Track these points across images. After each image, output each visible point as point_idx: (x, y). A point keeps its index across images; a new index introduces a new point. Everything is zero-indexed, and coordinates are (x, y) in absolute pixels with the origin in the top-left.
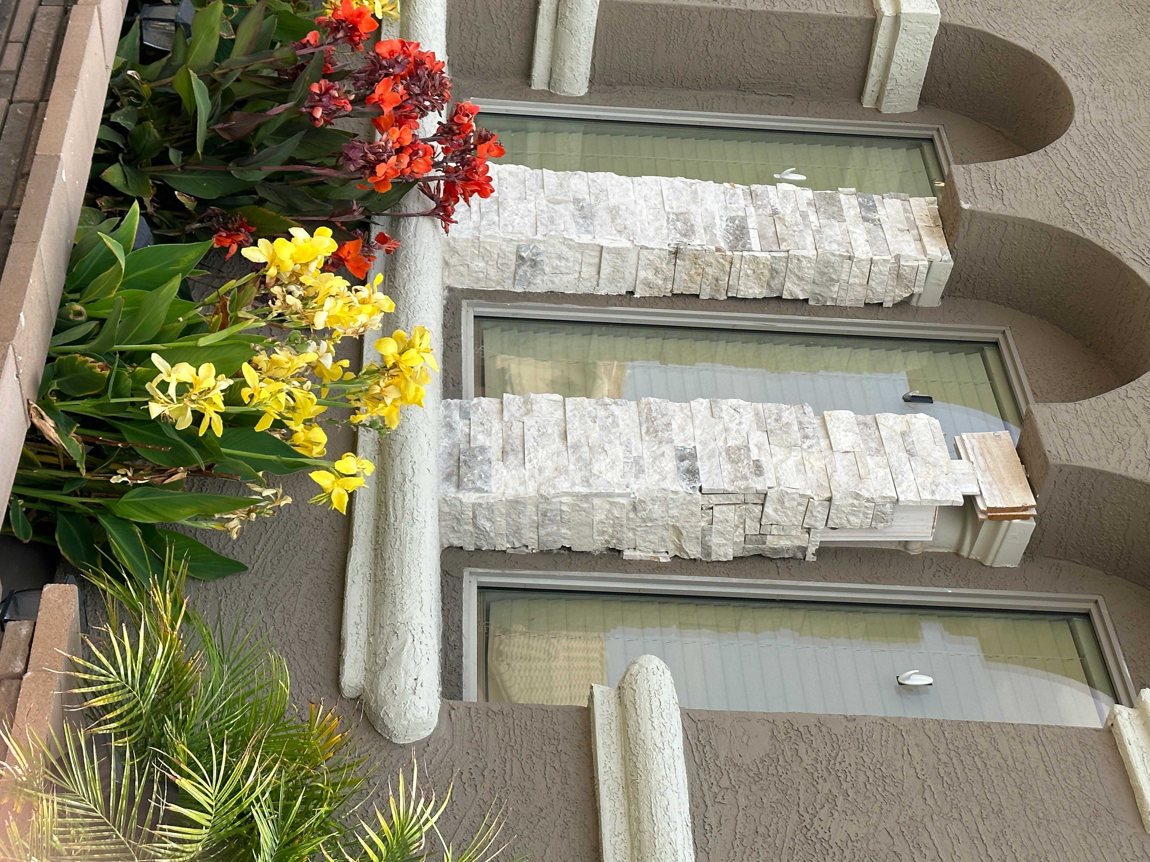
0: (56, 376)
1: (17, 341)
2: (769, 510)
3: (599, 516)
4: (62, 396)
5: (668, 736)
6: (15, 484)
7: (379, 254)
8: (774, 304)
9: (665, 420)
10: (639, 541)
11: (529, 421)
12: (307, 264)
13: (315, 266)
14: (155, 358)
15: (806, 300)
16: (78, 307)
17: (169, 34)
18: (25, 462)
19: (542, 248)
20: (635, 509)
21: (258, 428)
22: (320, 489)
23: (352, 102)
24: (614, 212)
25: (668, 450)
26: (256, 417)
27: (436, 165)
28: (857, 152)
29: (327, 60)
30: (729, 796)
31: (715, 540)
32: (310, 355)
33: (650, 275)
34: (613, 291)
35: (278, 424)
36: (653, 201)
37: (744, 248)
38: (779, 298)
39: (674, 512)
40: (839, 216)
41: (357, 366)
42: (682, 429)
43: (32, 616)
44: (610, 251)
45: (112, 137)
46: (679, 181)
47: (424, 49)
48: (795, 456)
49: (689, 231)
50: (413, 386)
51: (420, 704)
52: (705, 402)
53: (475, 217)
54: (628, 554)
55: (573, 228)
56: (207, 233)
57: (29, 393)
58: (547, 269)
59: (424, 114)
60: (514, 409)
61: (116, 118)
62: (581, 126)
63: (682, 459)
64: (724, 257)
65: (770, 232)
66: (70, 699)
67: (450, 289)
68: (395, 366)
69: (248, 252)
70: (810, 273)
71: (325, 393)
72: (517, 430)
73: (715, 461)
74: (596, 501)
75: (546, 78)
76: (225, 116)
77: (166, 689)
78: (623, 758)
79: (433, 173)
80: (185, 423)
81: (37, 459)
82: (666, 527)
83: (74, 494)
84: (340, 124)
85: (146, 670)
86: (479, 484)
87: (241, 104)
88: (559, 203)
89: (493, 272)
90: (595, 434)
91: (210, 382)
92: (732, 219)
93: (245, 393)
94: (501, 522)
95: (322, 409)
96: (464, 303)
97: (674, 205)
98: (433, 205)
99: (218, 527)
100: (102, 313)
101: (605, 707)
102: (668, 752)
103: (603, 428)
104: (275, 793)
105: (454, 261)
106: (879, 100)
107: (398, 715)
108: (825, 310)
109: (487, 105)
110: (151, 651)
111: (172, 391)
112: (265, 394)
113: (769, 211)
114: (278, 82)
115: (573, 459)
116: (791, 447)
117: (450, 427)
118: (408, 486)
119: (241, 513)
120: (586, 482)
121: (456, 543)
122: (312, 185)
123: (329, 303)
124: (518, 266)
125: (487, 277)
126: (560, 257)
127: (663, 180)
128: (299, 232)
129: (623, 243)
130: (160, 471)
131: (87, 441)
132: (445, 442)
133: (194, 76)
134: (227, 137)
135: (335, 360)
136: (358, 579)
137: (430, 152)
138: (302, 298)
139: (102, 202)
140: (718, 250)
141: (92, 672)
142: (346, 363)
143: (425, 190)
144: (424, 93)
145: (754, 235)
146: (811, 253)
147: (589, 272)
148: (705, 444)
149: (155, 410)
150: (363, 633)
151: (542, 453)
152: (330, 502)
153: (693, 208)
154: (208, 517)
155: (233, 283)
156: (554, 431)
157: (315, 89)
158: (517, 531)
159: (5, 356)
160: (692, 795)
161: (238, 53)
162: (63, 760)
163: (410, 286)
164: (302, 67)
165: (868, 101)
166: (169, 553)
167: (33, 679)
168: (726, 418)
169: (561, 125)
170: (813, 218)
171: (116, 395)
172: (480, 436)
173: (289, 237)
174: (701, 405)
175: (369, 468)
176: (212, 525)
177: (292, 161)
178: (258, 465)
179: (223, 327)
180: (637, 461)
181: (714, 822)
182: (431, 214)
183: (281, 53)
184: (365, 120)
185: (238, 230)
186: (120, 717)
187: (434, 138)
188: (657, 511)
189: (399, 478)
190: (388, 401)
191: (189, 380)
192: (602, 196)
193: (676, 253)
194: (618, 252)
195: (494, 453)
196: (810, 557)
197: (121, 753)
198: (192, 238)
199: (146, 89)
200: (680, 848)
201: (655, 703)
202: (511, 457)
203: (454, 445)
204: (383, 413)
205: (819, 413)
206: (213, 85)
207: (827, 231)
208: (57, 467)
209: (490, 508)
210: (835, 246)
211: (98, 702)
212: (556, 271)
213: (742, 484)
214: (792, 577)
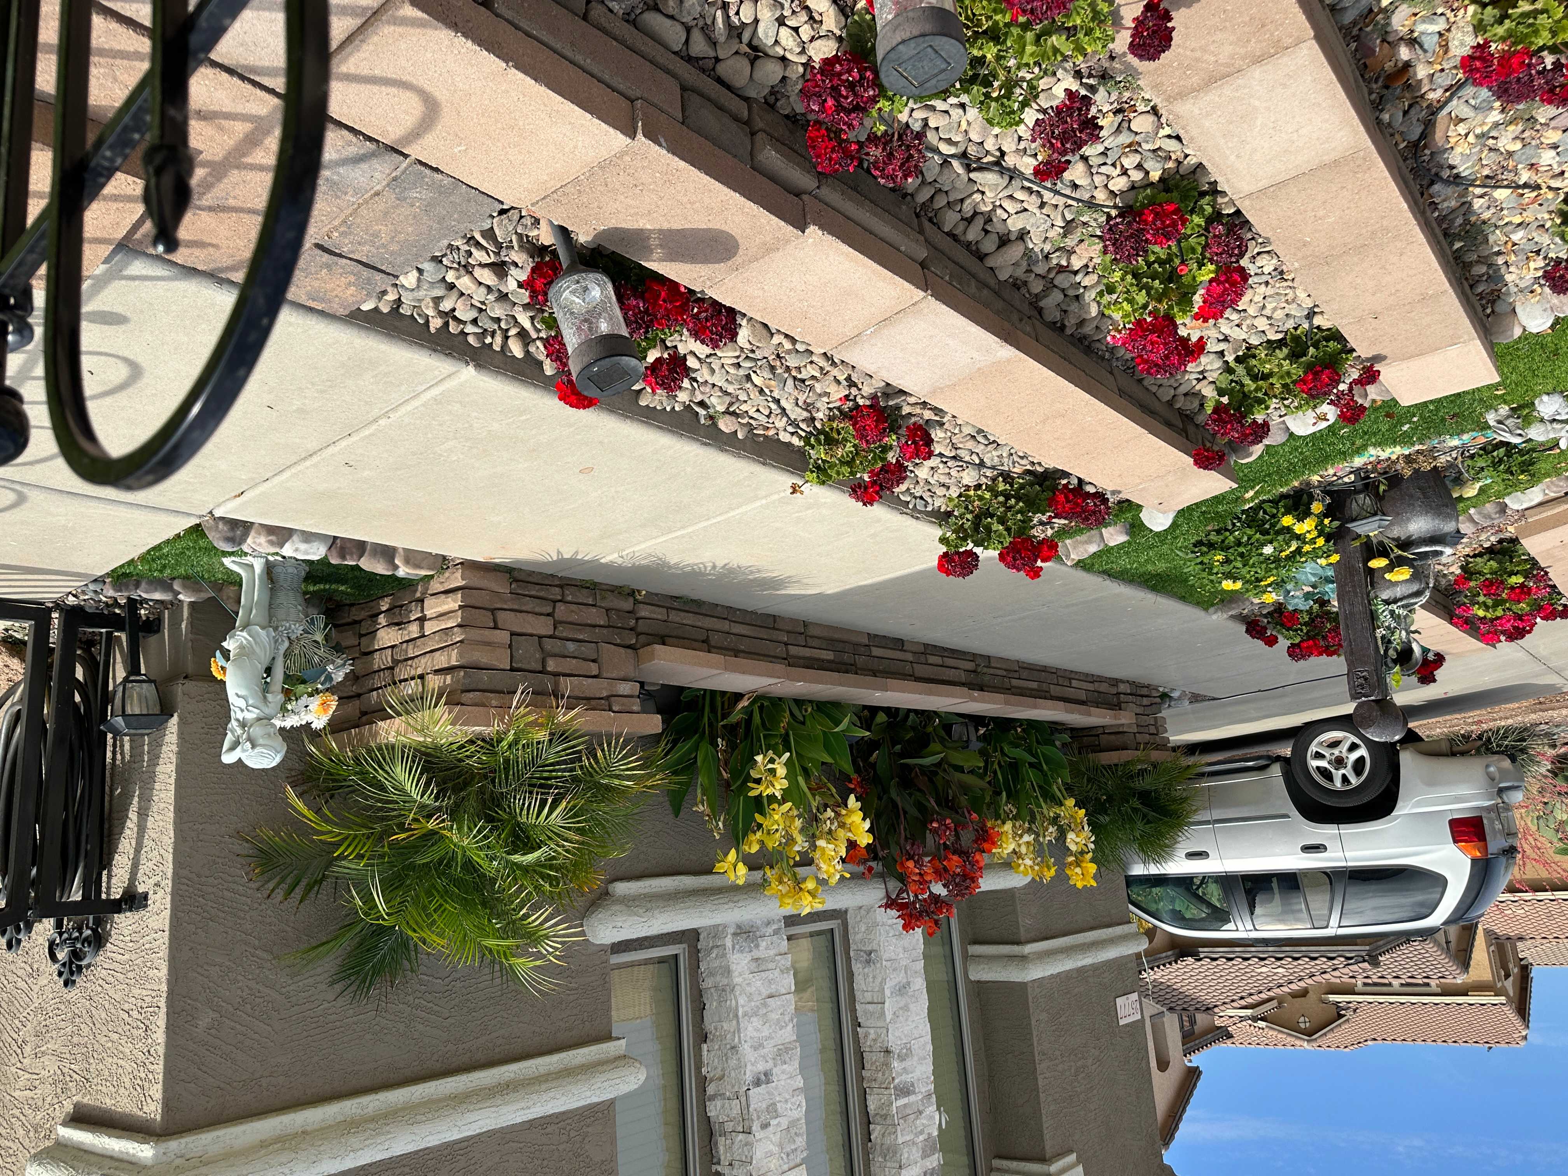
0: (772, 704)
1: (788, 683)
2: (741, 1137)
3: (726, 1026)
4: (761, 708)
5: (598, 1092)
6: (711, 691)
7: (861, 869)
8: (865, 1120)
9: (787, 1059)
10: (713, 1053)
11: (777, 972)
12: (850, 831)
13: (850, 835)
14: (788, 754)
15: (870, 1140)
16: (809, 710)
17: (960, 738)
18: (723, 693)
19: (878, 965)
20: (733, 1048)
21: (756, 815)
22: (726, 855)
23: (944, 843)
24: (906, 1008)
25: (770, 1065)
26: (762, 813)
27: (916, 896)
28: (965, 1160)
29: (964, 827)
30: (564, 1138)
31: (719, 1103)
32: (799, 839)
33: (872, 1036)
34: (859, 1014)
35: (760, 826)
36: (915, 1032)
37: (897, 1095)
38: (869, 1123)
39: (733, 1074)
40: (925, 1156)
41: (797, 864)
42: (783, 1072)
43: (644, 711)
44: (883, 1009)
45: (901, 714)
46: (930, 1047)
47: (980, 880)
48: (775, 1150)
49: (902, 1058)
50: (790, 901)
51: (607, 932)
52: (801, 1085)
53: (890, 922)
54: (705, 1047)
55: (893, 983)
56: (857, 770)
57: (760, 691)
58: (866, 970)
59: (944, 886)
60: (783, 962)
61: (912, 716)
62: (952, 979)
63: (766, 1074)
64: (889, 1083)
65: (909, 1111)
66: (599, 736)
67: (846, 911)
68: (801, 889)
69: (852, 798)
70: (888, 1141)
71: (780, 848)
72: (771, 965)
73: (767, 1096)
74: (734, 1022)
75: (975, 953)
76: (923, 773)
77: (608, 788)
78: (583, 1065)
79: (911, 895)
80: (754, 774)
81: (726, 698)
82: (723, 1070)
83: (709, 719)
84: (929, 836)
85: (618, 777)
86: (737, 947)
87: (931, 781)
88: (906, 973)
89: (859, 937)
90: (774, 1016)
91: (778, 787)
92: (913, 1085)
93: (775, 806)
94: (716, 964)
95: (770, 849)
96: (839, 921)
97: (915, 1046)
98: (894, 897)
99: (698, 799)
100: (808, 723)
101: (613, 1049)
102: (588, 1094)
103: (778, 1020)
104: (554, 858)
105: (863, 912)
106: (998, 1170)
107: (600, 919)
108: (866, 1153)
109: (954, 922)
110: (629, 778)
111: (770, 766)
112: (776, 817)
113: (921, 1108)
114: (947, 800)
115: (758, 1003)
116: (781, 1146)
117: (768, 923)
118: (731, 905)
119: (708, 811)
120: (745, 1014)
121: (701, 937)
122: (893, 825)
123: (831, 846)
124: (865, 952)
125: (856, 933)
126: (874, 977)
127: (929, 1037)
128: (867, 825)
129: (889, 1016)
130: (726, 764)
131: (738, 724)
132: (759, 922)
133: (942, 755)
134: (913, 775)
135: (798, 852)
136: (676, 883)
137: (923, 891)
138: (830, 829)
139: (866, 712)
140: (893, 1079)
141: (615, 748)
142: (798, 858)
143: (901, 891)
144: (957, 885)
145: (905, 1101)
146: (900, 1140)
147: (868, 997)
148: (776, 1088)
149: (759, 758)
150: (647, 890)
151: (759, 983)
152: (719, 862)
153: (915, 1058)
154: (703, 794)
155: (834, 790)
156: (773, 989)
157: (948, 821)
158: (712, 974)
159: (779, 678)
160: (564, 1113)
161: (958, 775)
162: (567, 739)
163: (845, 889)
164: (957, 813)
165: (996, 1163)
166: (682, 778)
167: (610, 717)
168: (793, 1100)
169: (950, 965)
170: (921, 1138)
171: (765, 736)
172: (764, 944)
173: (864, 819)
174: (799, 1082)
175: (741, 882)
176: (699, 795)
177: (905, 813)
178: (735, 818)
179: (809, 789)
180: (761, 1045)
181: (547, 1131)
182: (888, 896)
183: (964, 800)
184: (933, 850)
185: (862, 787)
186: (592, 767)
187: (931, 892)
188: (733, 1062)
189: (736, 899)
190: (780, 887)
191: (778, 774)
192: (914, 999)
193: (887, 1052)
194: (883, 1013)
195: (756, 954)
196: (714, 1168)
197: (572, 770)
198: (854, 763)
199: (930, 729)
200: (532, 1110)
201: (618, 1081)
202: (754, 965)
203: (758, 928)
204: (773, 885)
205: (804, 1161)
206: (939, 764)
207: (914, 1150)
208: (723, 709)
209: (724, 955)
210: (906, 1155)
211: (599, 754)
212: (866, 976)
213: (755, 1117)
214: (701, 1158)
